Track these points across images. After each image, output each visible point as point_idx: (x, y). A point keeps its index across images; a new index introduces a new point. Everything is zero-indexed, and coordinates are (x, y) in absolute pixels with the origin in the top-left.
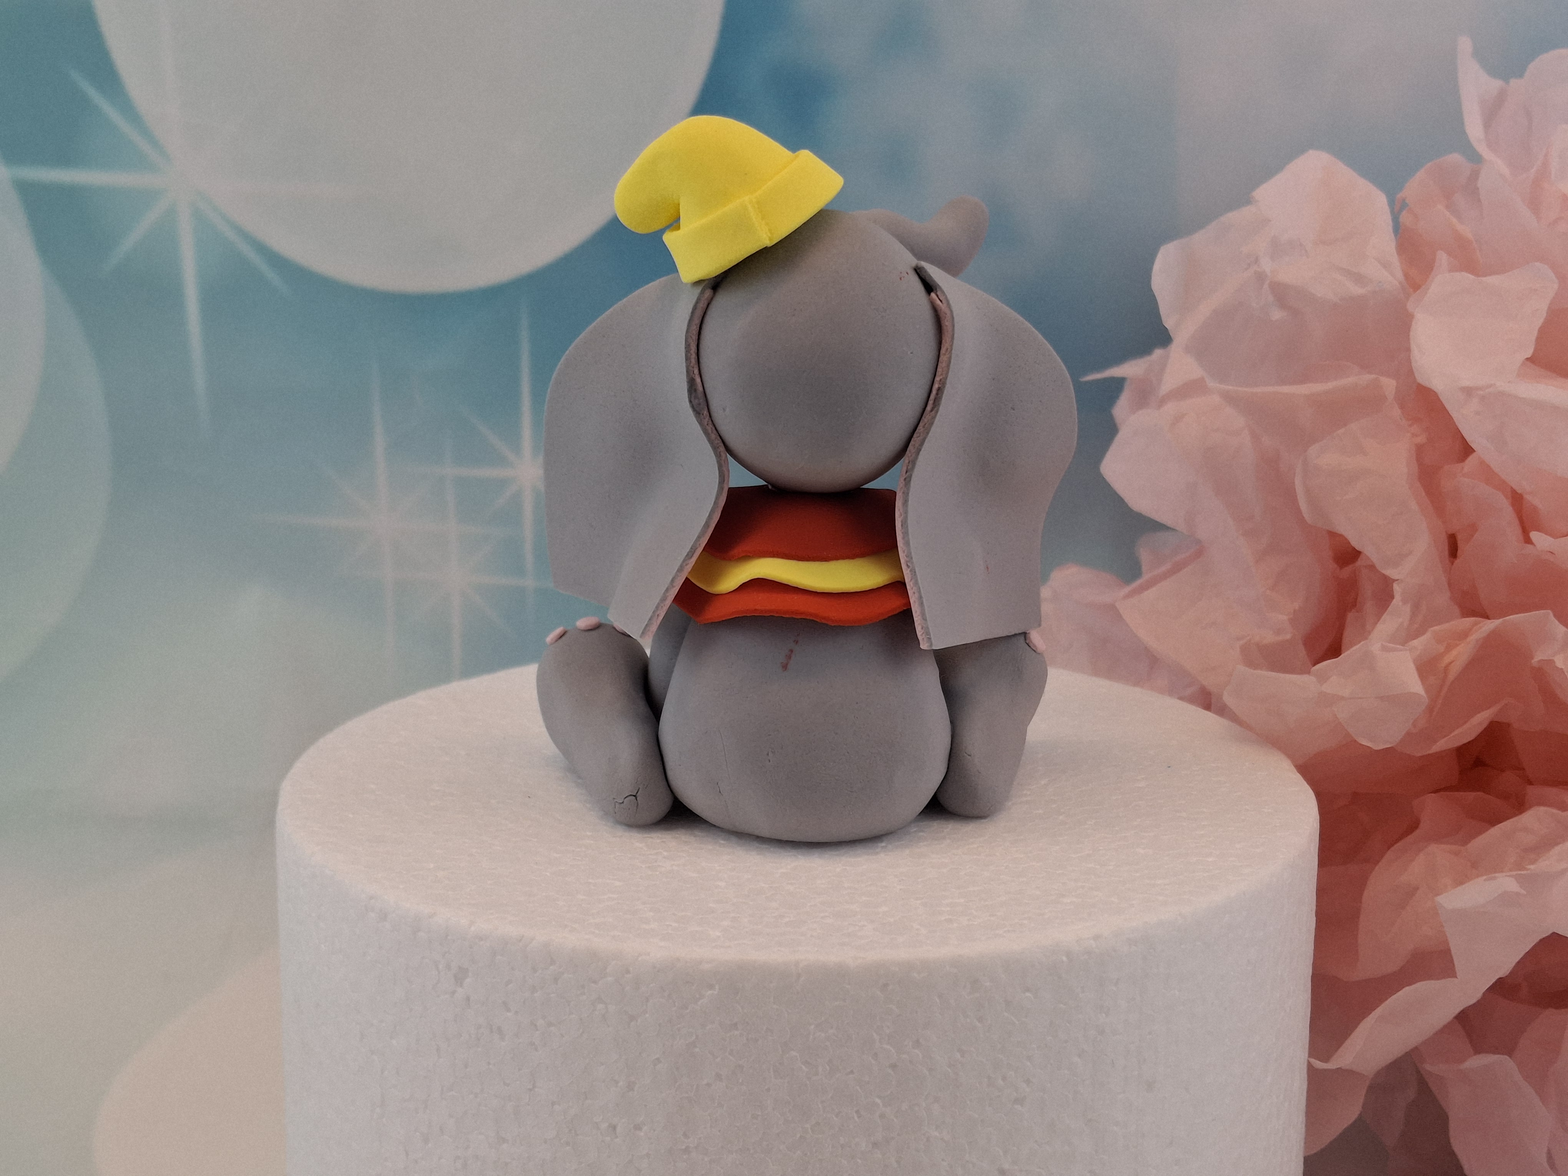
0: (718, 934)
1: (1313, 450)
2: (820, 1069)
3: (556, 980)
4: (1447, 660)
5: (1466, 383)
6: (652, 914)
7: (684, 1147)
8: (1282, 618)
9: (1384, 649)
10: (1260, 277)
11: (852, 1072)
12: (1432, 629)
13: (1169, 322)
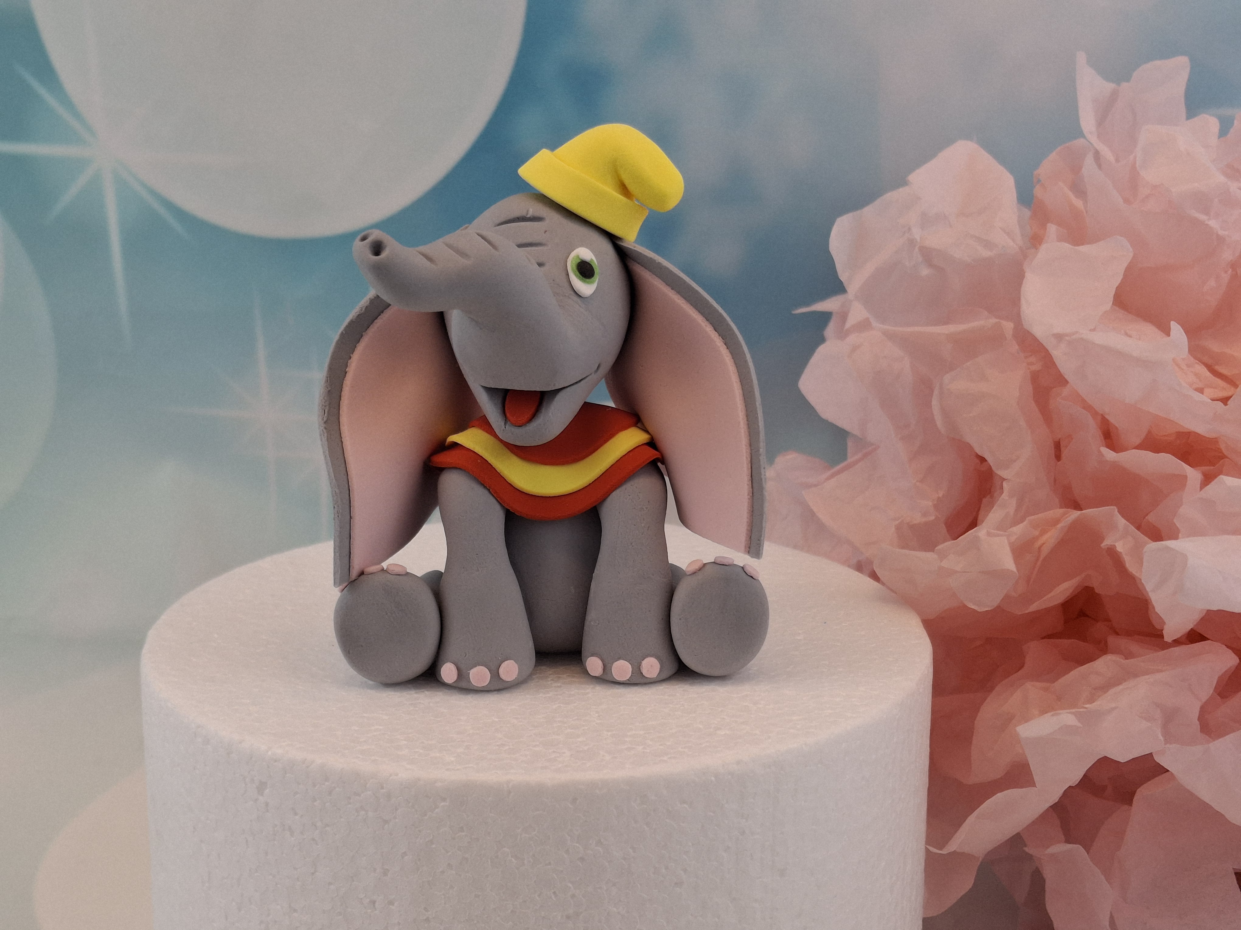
0: (453, 759)
1: (947, 378)
2: (526, 862)
3: (330, 793)
4: (1040, 542)
5: (1057, 330)
6: (405, 742)
7: (425, 918)
8: (928, 504)
9: (989, 534)
10: (912, 242)
11: (550, 864)
12: (1029, 518)
13: (843, 276)
